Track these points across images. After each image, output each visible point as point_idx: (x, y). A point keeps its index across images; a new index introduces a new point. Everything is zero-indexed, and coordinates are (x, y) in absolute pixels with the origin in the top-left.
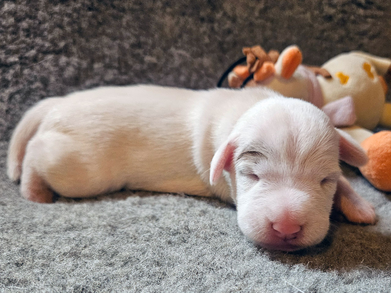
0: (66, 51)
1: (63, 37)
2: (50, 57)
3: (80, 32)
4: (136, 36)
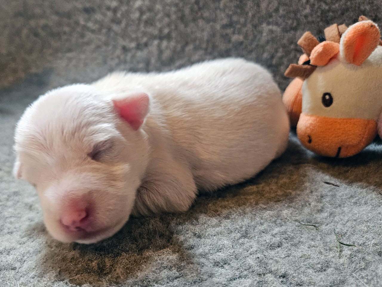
0: (168, 37)
1: (169, 25)
2: (156, 42)
3: (182, 18)
4: (229, 17)
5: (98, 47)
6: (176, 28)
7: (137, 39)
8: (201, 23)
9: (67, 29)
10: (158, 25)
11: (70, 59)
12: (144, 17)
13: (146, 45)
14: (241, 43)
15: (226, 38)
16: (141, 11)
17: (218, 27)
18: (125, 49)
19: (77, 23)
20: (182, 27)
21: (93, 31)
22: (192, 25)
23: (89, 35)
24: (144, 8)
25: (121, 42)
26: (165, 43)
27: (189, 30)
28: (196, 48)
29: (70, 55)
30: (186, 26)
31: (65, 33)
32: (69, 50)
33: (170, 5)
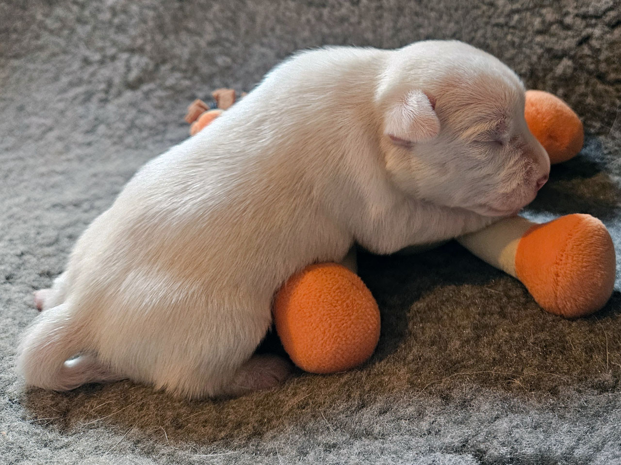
0: (141, 50)
1: (143, 35)
3: (161, 27)
4: (217, 31)
5: (54, 55)
6: (153, 40)
7: (102, 49)
8: (184, 36)
9: (19, 24)
10: (133, 32)
11: (14, 69)
12: (116, 21)
13: (113, 58)
14: (228, 68)
15: (210, 59)
16: (114, 12)
17: (203, 43)
18: (86, 61)
19: (33, 17)
20: (159, 38)
21: (51, 32)
22: (172, 37)
23: (46, 37)
24: (118, 8)
25: (84, 51)
26: (135, 59)
27: (167, 43)
28: (173, 69)
29: (15, 63)
30: (165, 37)
31: (15, 30)
32: (16, 56)
33: (148, 8)
